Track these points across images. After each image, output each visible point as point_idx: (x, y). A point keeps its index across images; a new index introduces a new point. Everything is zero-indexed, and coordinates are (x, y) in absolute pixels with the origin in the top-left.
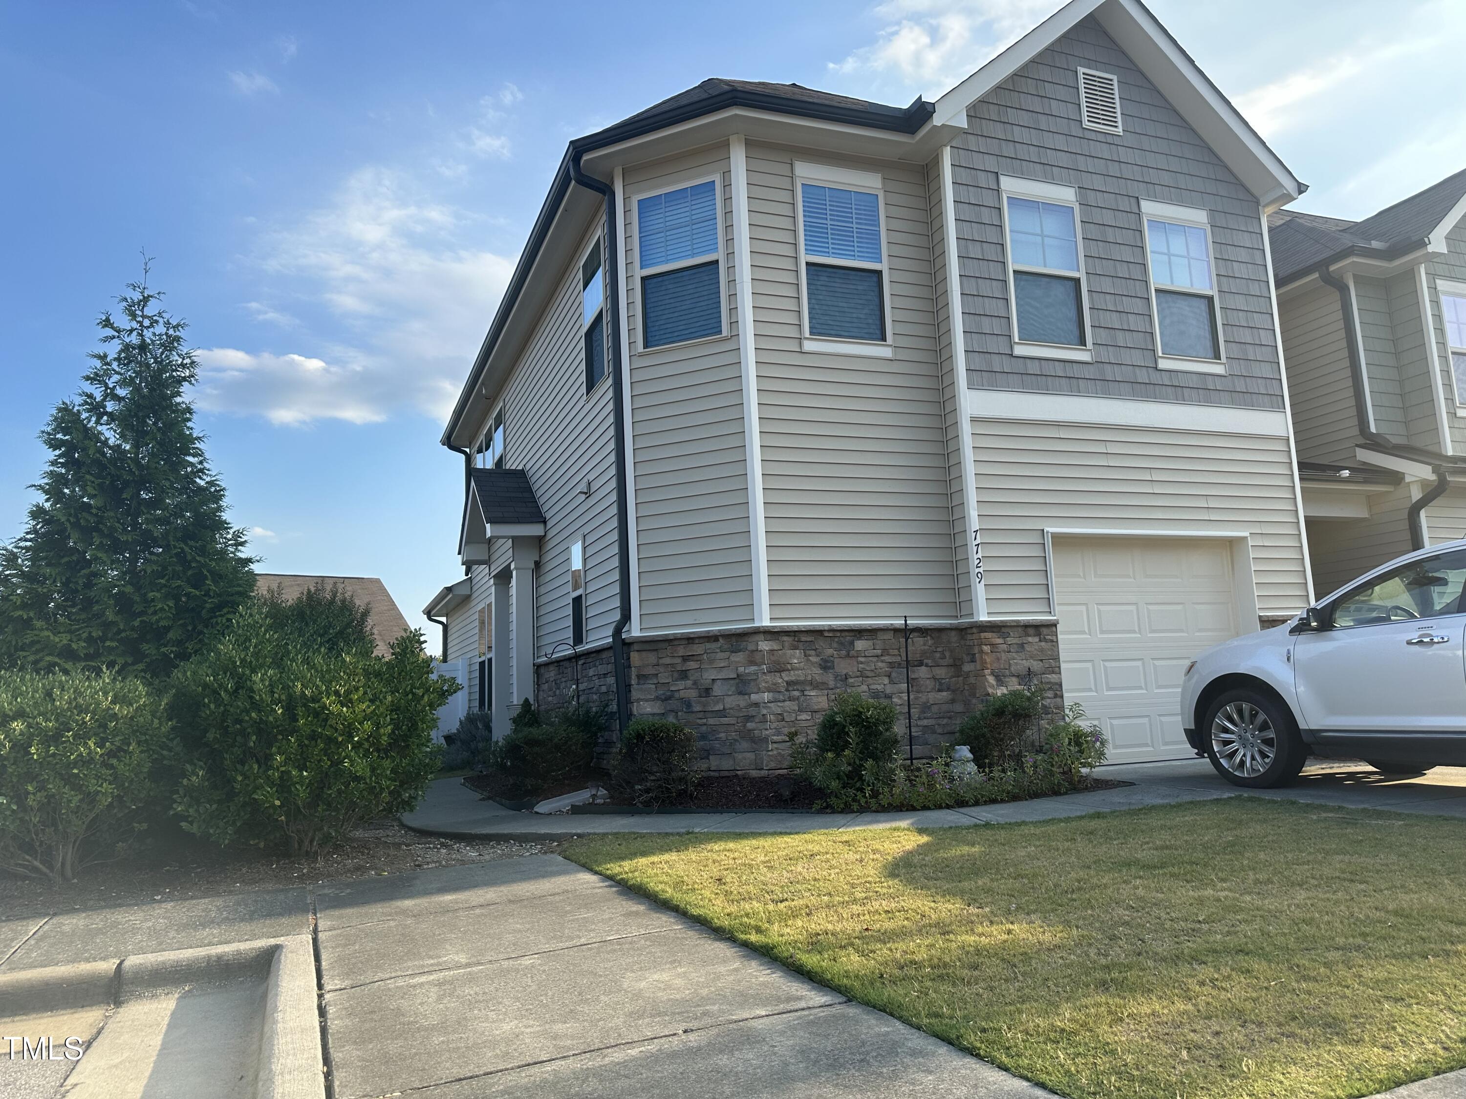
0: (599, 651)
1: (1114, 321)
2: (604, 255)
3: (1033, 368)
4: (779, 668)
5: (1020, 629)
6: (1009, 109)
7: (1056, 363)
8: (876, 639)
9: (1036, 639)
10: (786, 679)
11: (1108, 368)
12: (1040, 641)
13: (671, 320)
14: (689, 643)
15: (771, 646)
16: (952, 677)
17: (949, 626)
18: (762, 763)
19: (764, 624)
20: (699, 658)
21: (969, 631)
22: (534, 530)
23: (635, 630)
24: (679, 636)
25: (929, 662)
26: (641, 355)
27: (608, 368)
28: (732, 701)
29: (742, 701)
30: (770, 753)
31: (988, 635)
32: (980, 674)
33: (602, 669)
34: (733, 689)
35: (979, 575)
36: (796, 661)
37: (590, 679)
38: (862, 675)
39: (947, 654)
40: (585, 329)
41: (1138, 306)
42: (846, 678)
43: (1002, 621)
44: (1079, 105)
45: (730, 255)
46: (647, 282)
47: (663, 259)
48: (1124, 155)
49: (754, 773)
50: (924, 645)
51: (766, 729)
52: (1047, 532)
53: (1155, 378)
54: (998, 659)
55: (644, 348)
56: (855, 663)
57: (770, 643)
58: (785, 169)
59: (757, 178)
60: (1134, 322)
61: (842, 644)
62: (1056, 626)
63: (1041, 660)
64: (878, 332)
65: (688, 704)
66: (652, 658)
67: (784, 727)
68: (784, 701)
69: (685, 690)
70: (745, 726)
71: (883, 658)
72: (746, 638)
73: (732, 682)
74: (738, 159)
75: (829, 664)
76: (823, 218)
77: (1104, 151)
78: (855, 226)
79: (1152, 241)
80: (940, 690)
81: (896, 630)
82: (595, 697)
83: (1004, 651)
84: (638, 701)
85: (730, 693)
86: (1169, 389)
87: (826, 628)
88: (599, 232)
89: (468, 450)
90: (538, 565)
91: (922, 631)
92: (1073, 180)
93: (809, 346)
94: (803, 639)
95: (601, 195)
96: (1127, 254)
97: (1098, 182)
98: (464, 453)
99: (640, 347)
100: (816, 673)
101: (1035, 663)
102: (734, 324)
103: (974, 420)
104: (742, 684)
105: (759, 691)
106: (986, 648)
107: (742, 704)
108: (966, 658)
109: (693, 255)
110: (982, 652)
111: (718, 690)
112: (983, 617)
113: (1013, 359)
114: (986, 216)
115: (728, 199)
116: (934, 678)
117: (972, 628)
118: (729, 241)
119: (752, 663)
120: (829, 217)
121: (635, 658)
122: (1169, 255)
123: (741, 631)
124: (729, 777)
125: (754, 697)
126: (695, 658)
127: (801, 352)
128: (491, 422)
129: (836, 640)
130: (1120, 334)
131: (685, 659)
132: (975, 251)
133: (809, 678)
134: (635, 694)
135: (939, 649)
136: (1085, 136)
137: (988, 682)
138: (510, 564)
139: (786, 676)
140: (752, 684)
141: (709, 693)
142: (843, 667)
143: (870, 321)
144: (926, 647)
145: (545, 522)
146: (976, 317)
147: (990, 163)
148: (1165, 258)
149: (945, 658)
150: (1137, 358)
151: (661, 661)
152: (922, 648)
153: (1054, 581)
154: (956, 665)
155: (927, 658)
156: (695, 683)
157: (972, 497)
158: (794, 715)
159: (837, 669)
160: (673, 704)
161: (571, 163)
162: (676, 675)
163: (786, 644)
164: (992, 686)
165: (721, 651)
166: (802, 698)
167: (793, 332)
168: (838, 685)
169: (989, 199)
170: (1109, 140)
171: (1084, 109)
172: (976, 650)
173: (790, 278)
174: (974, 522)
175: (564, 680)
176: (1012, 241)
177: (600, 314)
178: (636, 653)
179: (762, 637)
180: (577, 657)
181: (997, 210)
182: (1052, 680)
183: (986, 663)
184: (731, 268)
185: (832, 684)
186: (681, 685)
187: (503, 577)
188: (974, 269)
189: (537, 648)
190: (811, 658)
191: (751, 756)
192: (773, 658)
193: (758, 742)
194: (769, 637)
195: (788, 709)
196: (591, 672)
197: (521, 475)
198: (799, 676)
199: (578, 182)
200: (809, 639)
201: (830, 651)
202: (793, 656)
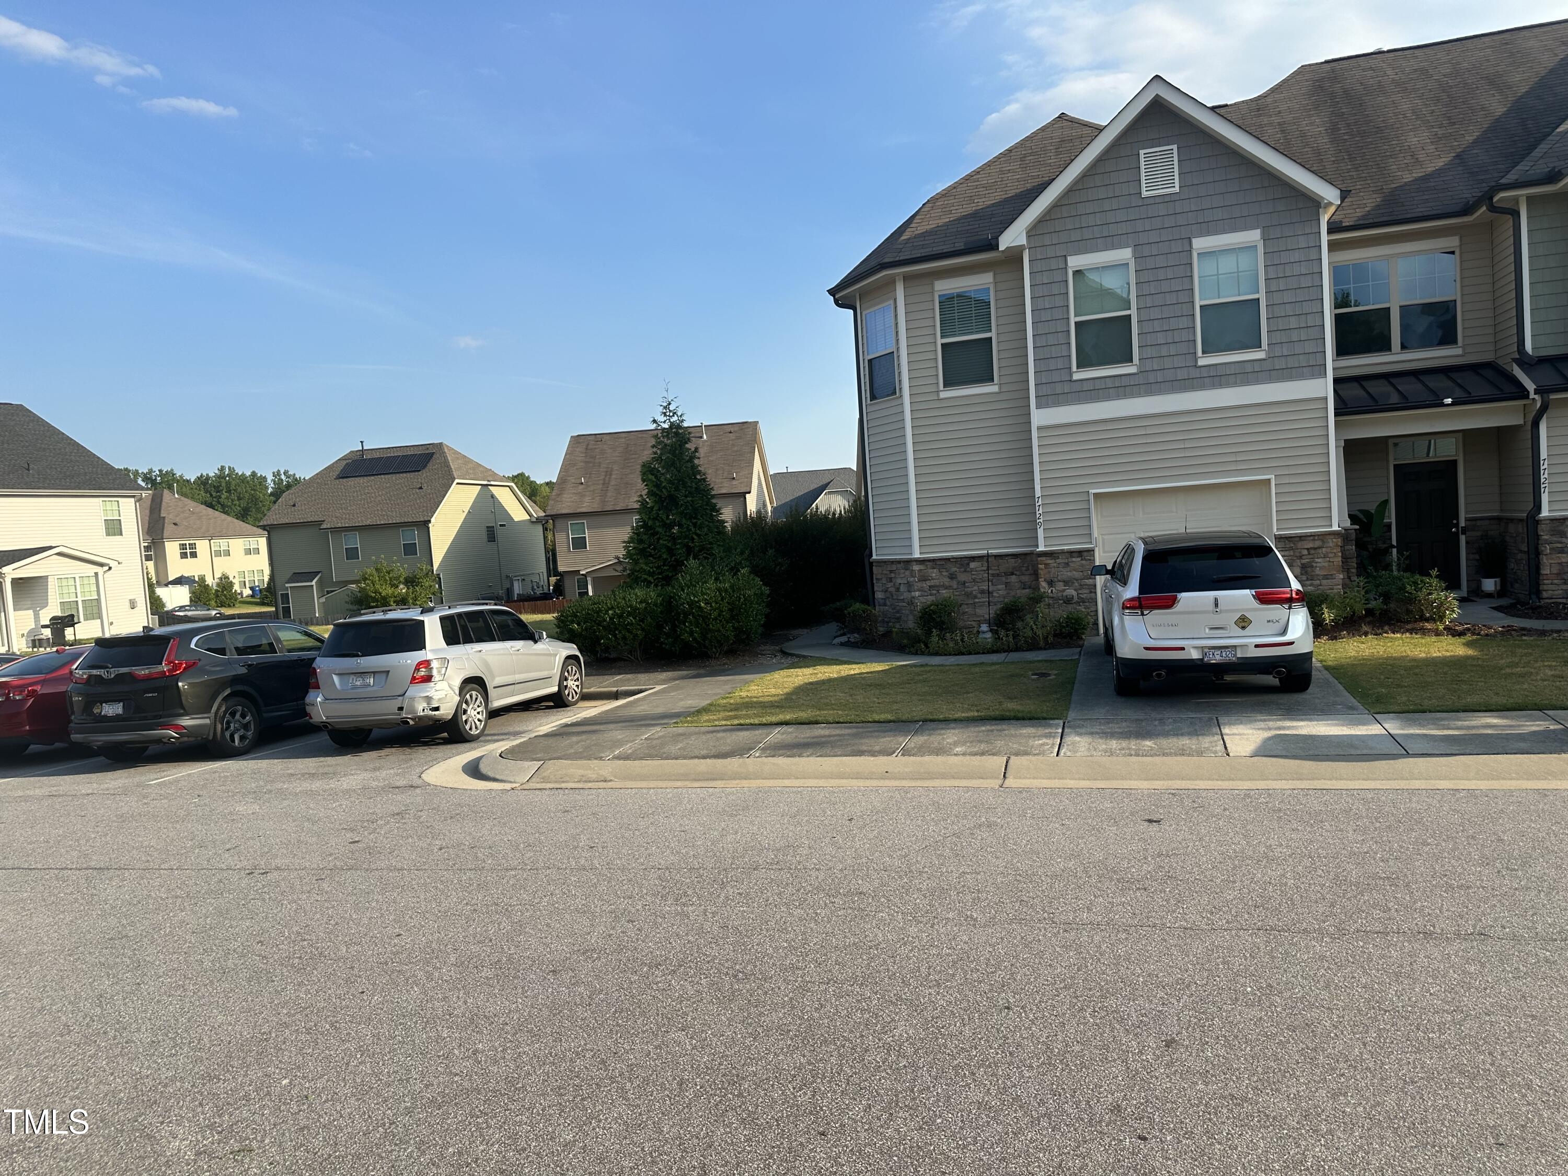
1: (1161, 337)
3: (1087, 386)
4: (924, 579)
5: (1067, 554)
6: (1078, 205)
7: (1109, 378)
9: (1079, 559)
11: (1151, 374)
12: (1082, 560)
14: (892, 564)
17: (1029, 553)
19: (916, 556)
20: (895, 572)
23: (874, 555)
24: (889, 560)
25: (1018, 573)
26: (870, 405)
28: (906, 595)
29: (909, 595)
31: (1044, 558)
32: (1040, 581)
34: (906, 589)
35: (1039, 523)
36: (934, 575)
38: (974, 581)
39: (1030, 568)
41: (1183, 322)
42: (965, 583)
43: (1054, 550)
44: (1140, 180)
45: (898, 348)
46: (871, 362)
47: (876, 350)
48: (1179, 208)
50: (1015, 563)
52: (1091, 493)
53: (1194, 373)
54: (1049, 572)
55: (871, 401)
56: (970, 575)
57: (920, 566)
58: (928, 288)
59: (912, 299)
60: (1179, 336)
61: (962, 565)
62: (1093, 550)
63: (1081, 572)
64: (988, 376)
65: (892, 595)
69: (891, 587)
71: (987, 572)
72: (910, 563)
73: (906, 585)
75: (954, 576)
76: (952, 313)
77: (1162, 210)
78: (974, 312)
79: (1200, 269)
80: (1024, 589)
81: (996, 556)
83: (1055, 567)
84: (877, 591)
85: (905, 591)
86: (1208, 379)
87: (951, 557)
91: (1014, 555)
92: (1130, 242)
93: (942, 394)
94: (939, 563)
96: (1177, 285)
97: (1153, 237)
99: (869, 400)
100: (946, 581)
101: (1077, 573)
102: (901, 389)
103: (1043, 428)
104: (909, 587)
105: (914, 590)
106: (1043, 566)
111: (901, 589)
112: (1042, 548)
113: (1072, 383)
114: (1055, 289)
115: (897, 315)
116: (1020, 582)
117: (1038, 554)
119: (912, 575)
120: (956, 311)
122: (1216, 275)
123: (908, 559)
125: (913, 594)
127: (938, 399)
129: (959, 563)
130: (1166, 348)
132: (1045, 315)
133: (942, 583)
136: (1144, 203)
139: (928, 583)
140: (913, 586)
142: (962, 577)
143: (985, 371)
146: (1044, 360)
147: (1061, 250)
149: (1028, 570)
150: (1179, 361)
151: (883, 572)
152: (1014, 565)
153: (1094, 523)
154: (1035, 574)
155: (1017, 571)
156: (894, 584)
157: (1037, 476)
159: (959, 578)
160: (888, 595)
162: (888, 580)
163: (929, 566)
165: (902, 569)
166: (938, 594)
167: (933, 388)
168: (960, 588)
169: (1058, 276)
170: (1168, 201)
171: (1144, 184)
172: (1039, 567)
173: (930, 357)
174: (1038, 491)
176: (1077, 299)
178: (876, 567)
179: (915, 563)
181: (1064, 283)
183: (1043, 574)
184: (899, 356)
185: (955, 586)
186: (890, 585)
188: (1044, 328)
190: (943, 573)
192: (921, 574)
194: (919, 563)
198: (936, 583)
200: (941, 563)
201: (954, 569)
202: (933, 573)
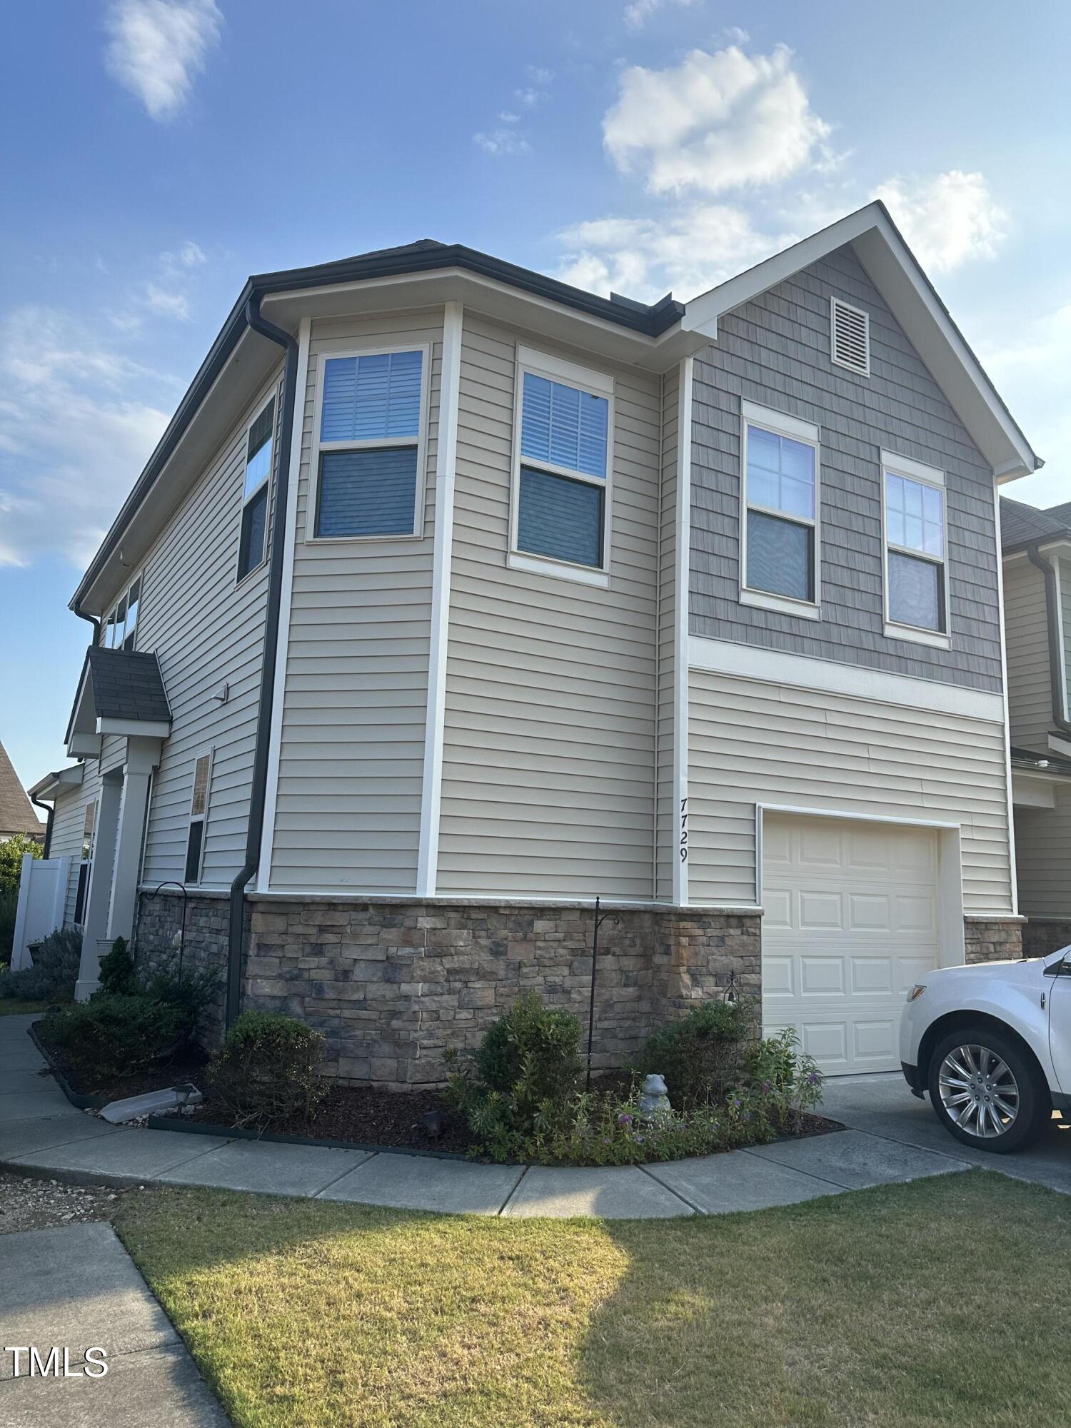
0: (214, 900)
1: (844, 578)
2: (276, 420)
3: (758, 620)
4: (439, 952)
5: (722, 919)
6: (758, 329)
7: (783, 617)
8: (560, 919)
9: (738, 932)
10: (447, 966)
11: (834, 629)
12: (742, 934)
13: (353, 508)
14: (329, 910)
15: (434, 924)
16: (641, 969)
17: (643, 909)
18: (405, 1075)
19: (427, 896)
20: (339, 930)
21: (666, 917)
22: (157, 730)
23: (262, 886)
24: (318, 900)
25: (617, 950)
26: (310, 545)
27: (266, 554)
28: (377, 990)
29: (388, 991)
30: (417, 1062)
31: (688, 924)
32: (673, 971)
33: (216, 922)
34: (380, 974)
35: (684, 852)
36: (461, 944)
37: (199, 930)
38: (539, 963)
39: (638, 941)
40: (244, 502)
41: (868, 564)
42: (520, 967)
43: (704, 909)
44: (830, 338)
45: (432, 441)
46: (327, 458)
47: (350, 434)
48: (868, 398)
49: (394, 1087)
50: (614, 929)
51: (416, 1031)
52: (760, 807)
53: (881, 646)
54: (696, 954)
55: (314, 537)
56: (532, 949)
57: (433, 919)
58: (506, 352)
59: (475, 357)
60: (865, 583)
61: (519, 924)
62: (760, 917)
63: (742, 957)
64: (594, 556)
65: (319, 988)
66: (279, 923)
67: (438, 1028)
68: (442, 994)
69: (316, 968)
70: (388, 1024)
71: (565, 943)
72: (403, 911)
73: (380, 965)
74: (453, 333)
75: (501, 949)
76: (544, 417)
77: (849, 392)
78: (579, 431)
79: (890, 495)
80: (626, 985)
81: (584, 911)
82: (203, 954)
83: (703, 945)
84: (256, 977)
85: (375, 979)
86: (894, 660)
87: (503, 904)
88: (274, 392)
89: (98, 619)
90: (157, 770)
91: (613, 913)
92: (816, 418)
93: (515, 562)
94: (474, 916)
95: (283, 348)
96: (863, 507)
97: (841, 425)
98: (94, 621)
99: (309, 534)
100: (484, 959)
101: (735, 960)
102: (429, 523)
103: (693, 672)
104: (392, 969)
105: (412, 980)
106: (684, 940)
107: (389, 995)
108: (659, 948)
109: (387, 435)
110: (679, 944)
111: (359, 973)
112: (684, 904)
113: (738, 607)
114: (725, 443)
115: (436, 375)
116: (621, 971)
117: (670, 914)
118: (433, 424)
119: (408, 943)
120: (551, 417)
121: (258, 922)
122: (904, 513)
123: (398, 901)
124: (360, 1089)
125: (405, 988)
126: (335, 930)
127: (505, 568)
128: (126, 592)
129: (513, 918)
130: (849, 593)
131: (323, 929)
132: (709, 480)
133: (476, 966)
134: (252, 969)
135: (630, 935)
136: (831, 371)
137: (682, 981)
138: (122, 766)
139: (448, 963)
140: (405, 970)
141: (348, 977)
142: (518, 952)
143: (587, 543)
144: (616, 932)
145: (171, 722)
146: (704, 554)
147: (733, 385)
148: (900, 517)
149: (635, 946)
150: (863, 621)
151: (290, 929)
152: (611, 932)
153: (763, 861)
154: (646, 956)
155: (615, 945)
156: (331, 962)
157: (683, 759)
158: (452, 1013)
159: (510, 955)
160: (300, 986)
161: (248, 304)
162: (308, 949)
163: (453, 922)
164: (687, 987)
165: (370, 924)
166: (464, 992)
167: (498, 543)
168: (510, 975)
169: (727, 424)
170: (857, 382)
171: (834, 343)
172: (672, 941)
173: (500, 479)
174: (683, 791)
175: (170, 920)
176: (748, 475)
177: (265, 487)
178: (260, 915)
179: (424, 911)
180: (186, 898)
181: (736, 439)
182: (752, 982)
183: (682, 958)
184: (432, 457)
185: (502, 974)
186: (313, 962)
187: (114, 778)
188: (706, 501)
189: (143, 872)
190: (480, 940)
191: (392, 1063)
192: (433, 939)
193: (404, 1046)
194: (432, 912)
195: (445, 1004)
196: (202, 922)
197: (150, 661)
198: (463, 962)
199: (254, 327)
200: (481, 916)
201: (504, 933)
202: (459, 937)
